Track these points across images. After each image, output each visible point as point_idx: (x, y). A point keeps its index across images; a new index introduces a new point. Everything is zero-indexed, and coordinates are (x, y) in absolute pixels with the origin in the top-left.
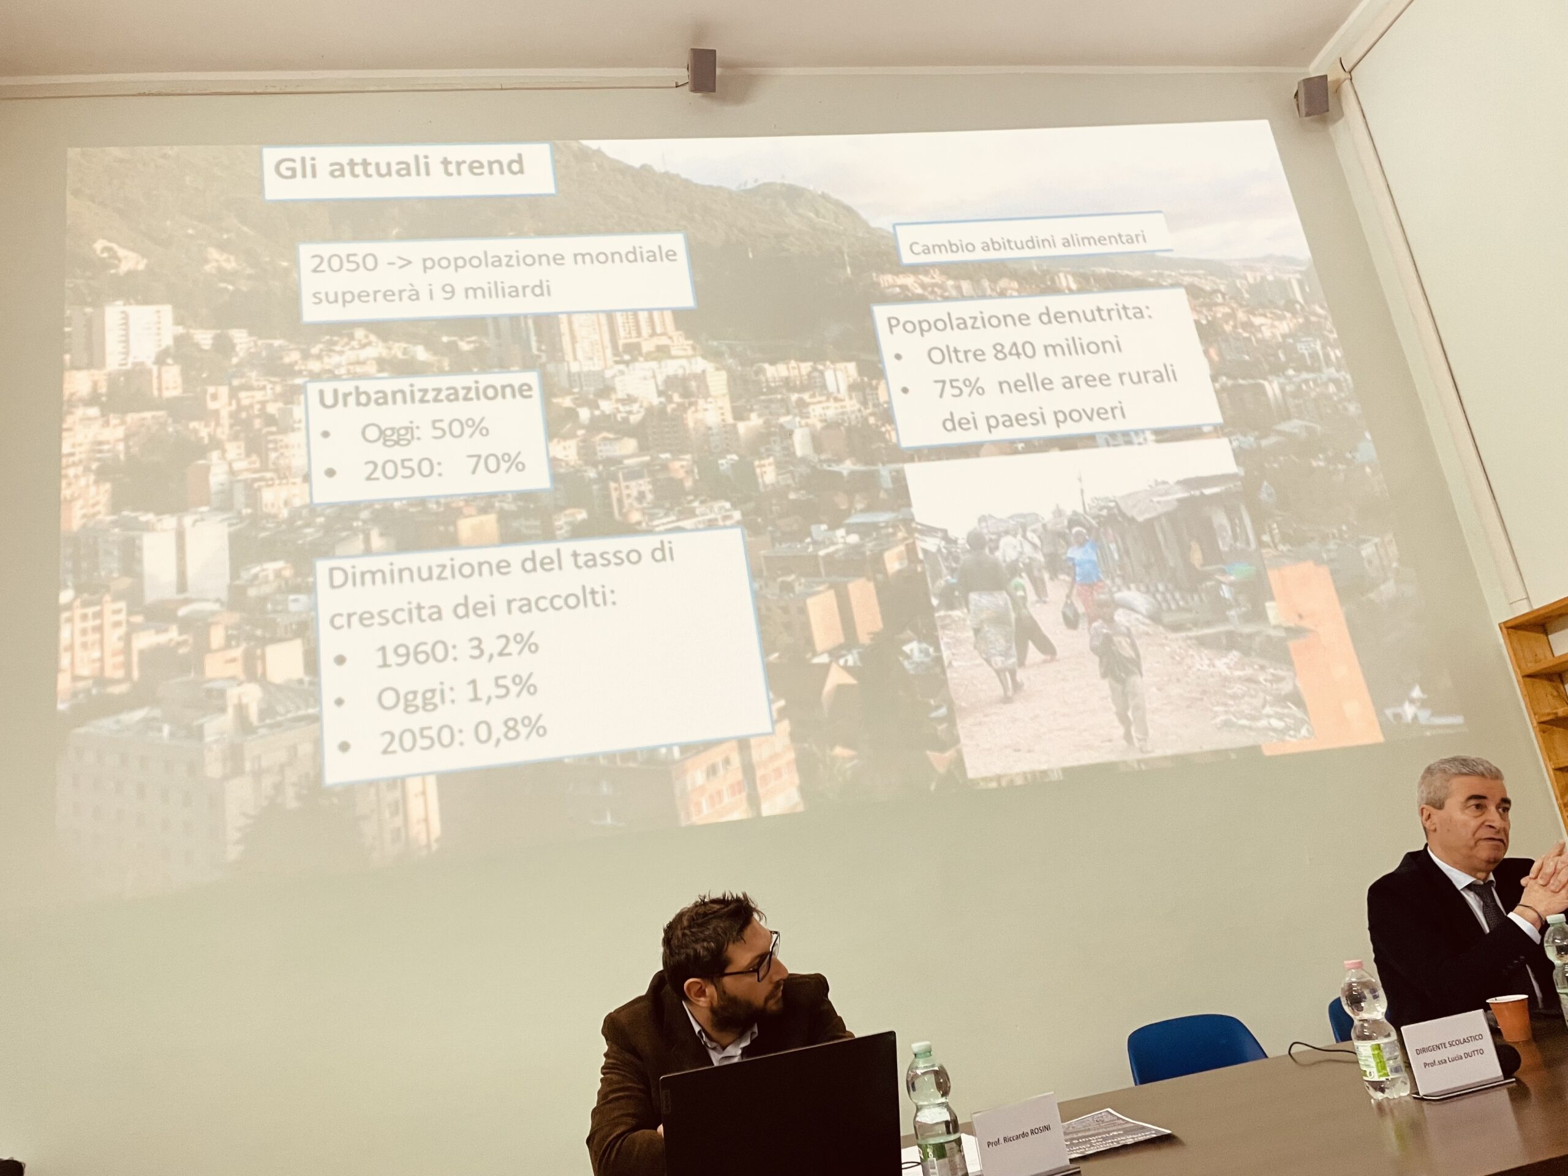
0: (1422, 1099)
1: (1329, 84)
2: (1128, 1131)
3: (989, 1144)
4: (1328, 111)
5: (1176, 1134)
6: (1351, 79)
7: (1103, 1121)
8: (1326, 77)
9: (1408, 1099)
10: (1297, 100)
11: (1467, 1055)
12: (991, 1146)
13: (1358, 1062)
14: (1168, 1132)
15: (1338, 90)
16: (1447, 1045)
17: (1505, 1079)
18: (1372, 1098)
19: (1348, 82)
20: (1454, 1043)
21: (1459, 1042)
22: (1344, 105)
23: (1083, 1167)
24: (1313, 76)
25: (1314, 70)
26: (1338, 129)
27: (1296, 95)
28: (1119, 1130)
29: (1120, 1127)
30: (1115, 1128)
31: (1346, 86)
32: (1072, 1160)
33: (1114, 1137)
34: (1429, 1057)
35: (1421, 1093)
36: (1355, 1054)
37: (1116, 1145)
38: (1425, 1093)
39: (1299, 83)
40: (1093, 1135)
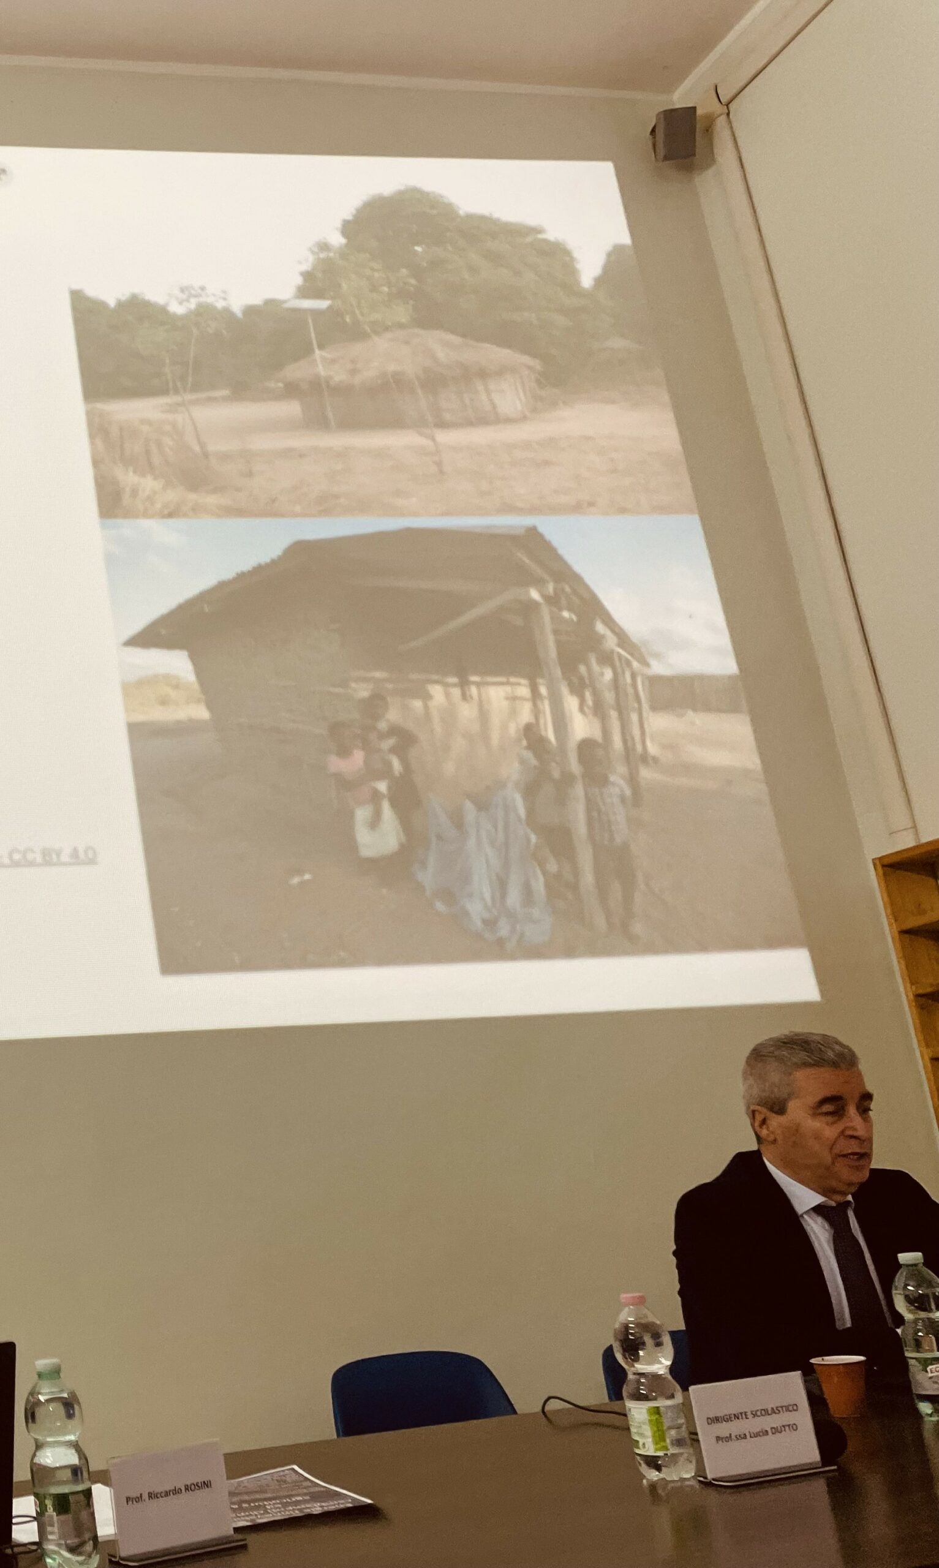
0: (709, 1484)
1: (698, 118)
2: (316, 1497)
3: (128, 1499)
4: (694, 155)
5: (379, 1505)
6: (728, 114)
7: (285, 1482)
8: (694, 108)
9: (693, 1483)
10: (655, 138)
11: (776, 1430)
12: (130, 1503)
13: (629, 1429)
14: (369, 1501)
15: (709, 130)
16: (750, 1415)
17: (824, 1465)
18: (644, 1477)
19: (724, 117)
20: (759, 1413)
21: (766, 1412)
22: (715, 151)
23: (252, 1539)
24: (677, 106)
25: (679, 99)
26: (705, 181)
27: (653, 131)
28: (305, 1494)
29: (305, 1491)
30: (300, 1491)
31: (721, 122)
32: (236, 1530)
33: (297, 1503)
34: (723, 1429)
35: (710, 1476)
36: (625, 1415)
37: (297, 1514)
38: (714, 1476)
39: (658, 115)
40: (270, 1499)
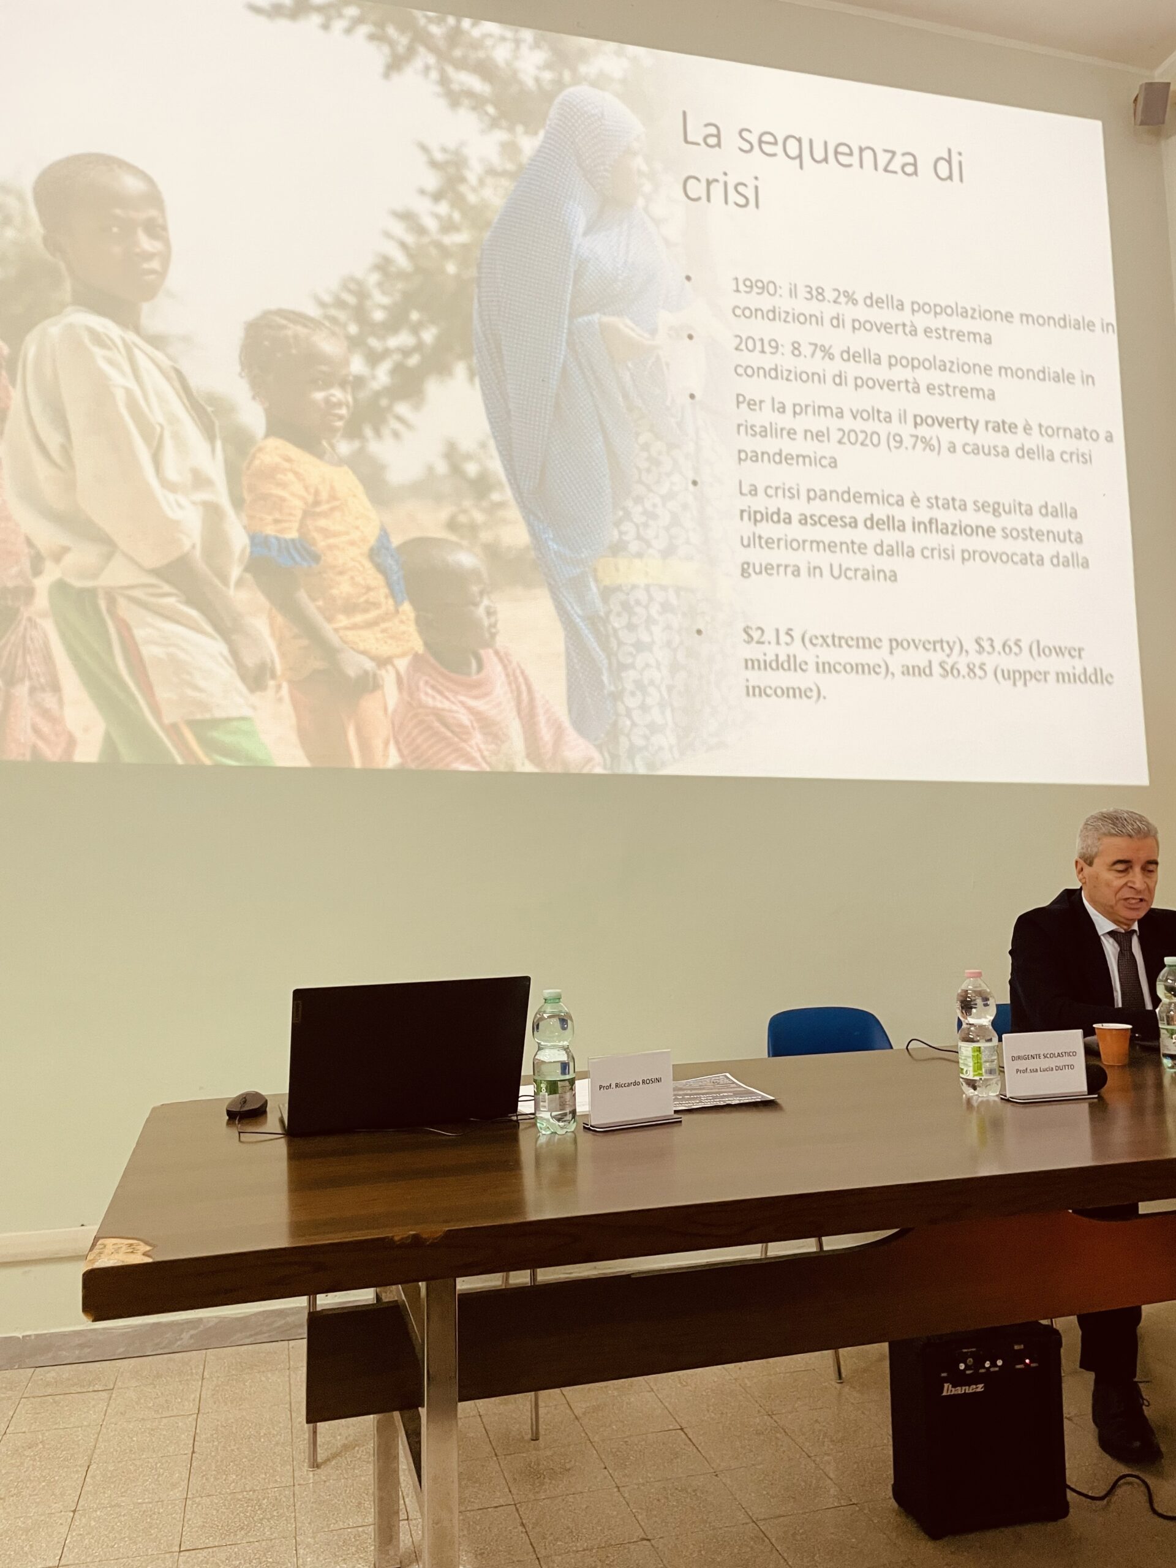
0: (1008, 1100)
1: (1170, 94)
2: (736, 1094)
3: (601, 1087)
4: (1163, 123)
5: (779, 1101)
7: (718, 1083)
8: (1169, 84)
9: (997, 1099)
10: (1136, 105)
11: (1058, 1068)
12: (602, 1089)
13: (958, 1062)
14: (772, 1098)
16: (1042, 1057)
17: (1089, 1094)
18: (964, 1093)
20: (1048, 1056)
21: (1052, 1055)
23: (685, 1118)
24: (1156, 80)
25: (1158, 76)
26: (1169, 145)
27: (1136, 100)
28: (730, 1092)
29: (730, 1089)
30: (727, 1089)
32: (676, 1112)
33: (724, 1097)
34: (1022, 1065)
35: (1008, 1096)
36: (958, 1052)
37: (722, 1103)
38: (1011, 1096)
39: (1141, 86)
40: (703, 1094)
